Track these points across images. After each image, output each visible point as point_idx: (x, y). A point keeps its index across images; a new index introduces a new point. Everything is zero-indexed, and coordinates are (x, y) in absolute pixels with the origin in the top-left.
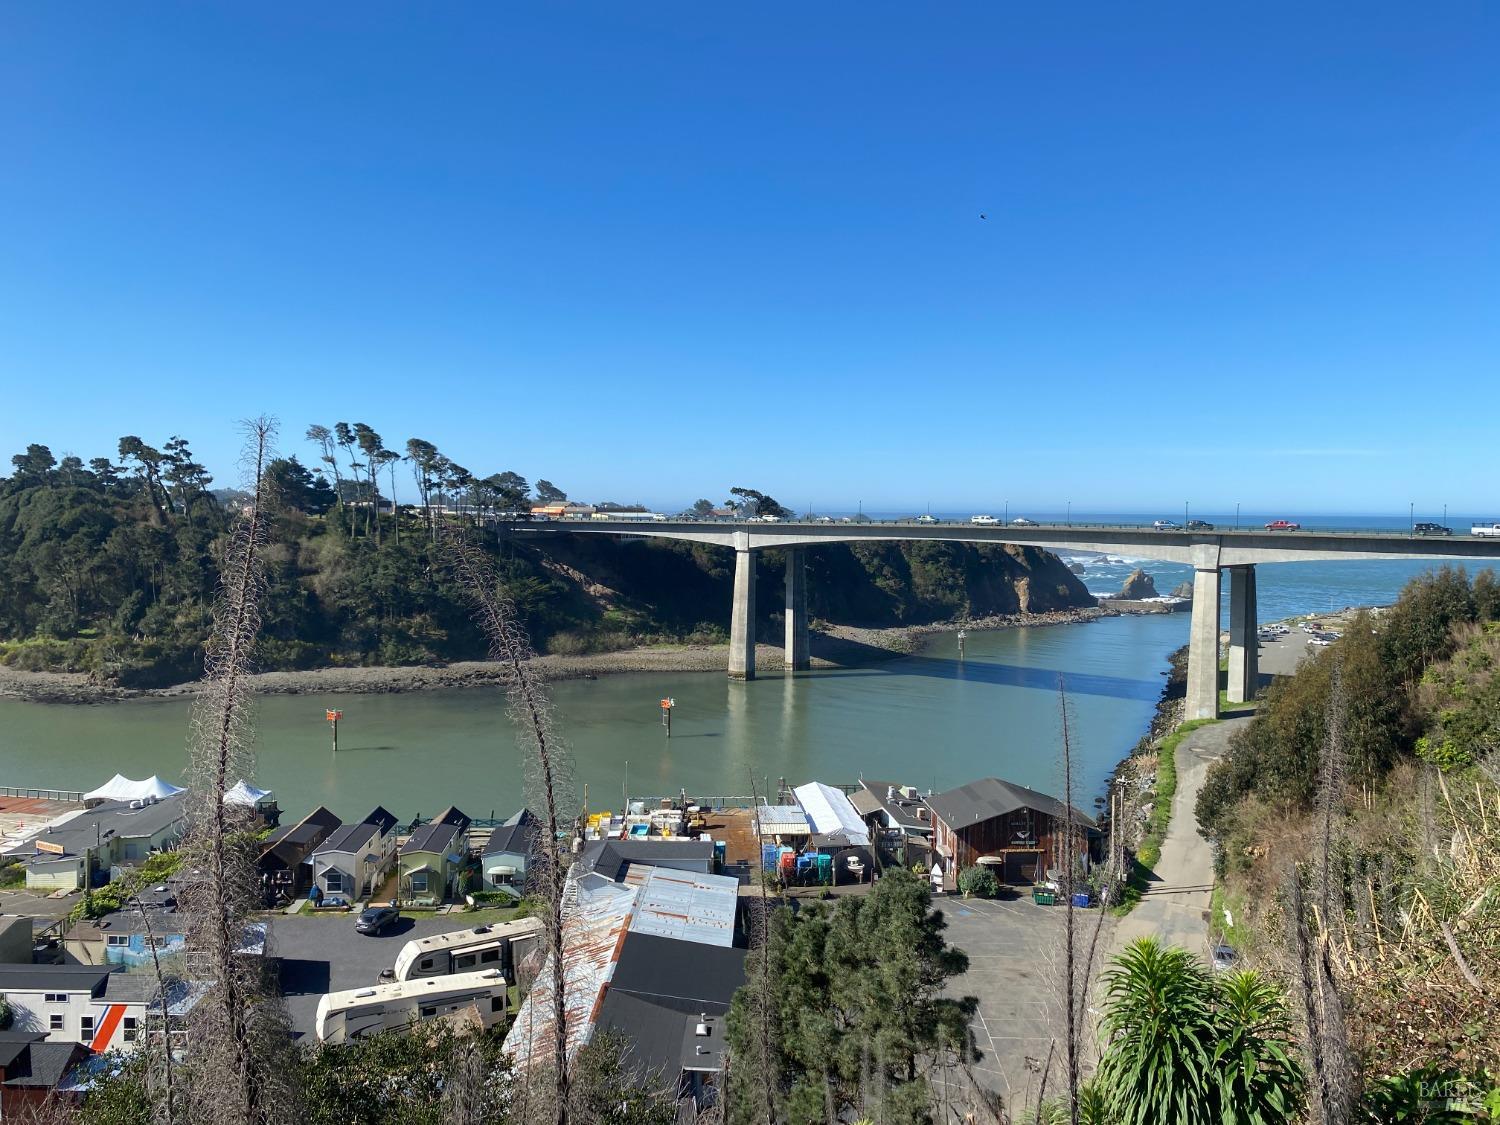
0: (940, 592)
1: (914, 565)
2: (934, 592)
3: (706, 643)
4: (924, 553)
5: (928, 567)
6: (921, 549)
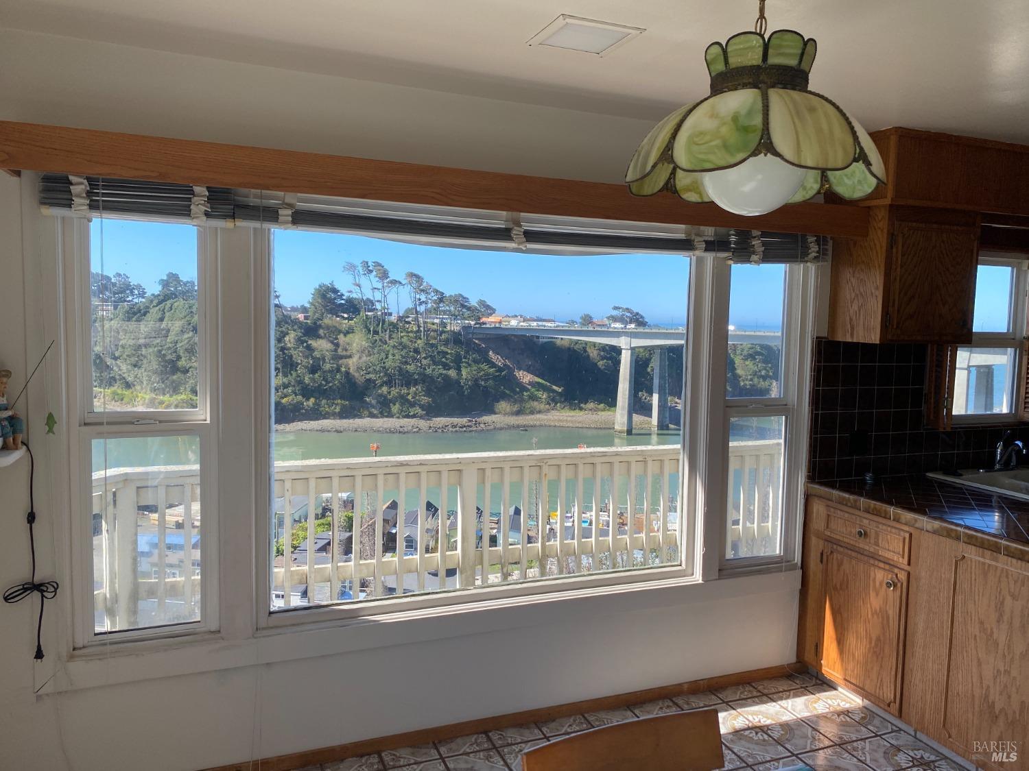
0: (756, 380)
1: (738, 361)
2: (751, 380)
3: (597, 410)
4: (745, 353)
5: (747, 363)
6: (742, 350)
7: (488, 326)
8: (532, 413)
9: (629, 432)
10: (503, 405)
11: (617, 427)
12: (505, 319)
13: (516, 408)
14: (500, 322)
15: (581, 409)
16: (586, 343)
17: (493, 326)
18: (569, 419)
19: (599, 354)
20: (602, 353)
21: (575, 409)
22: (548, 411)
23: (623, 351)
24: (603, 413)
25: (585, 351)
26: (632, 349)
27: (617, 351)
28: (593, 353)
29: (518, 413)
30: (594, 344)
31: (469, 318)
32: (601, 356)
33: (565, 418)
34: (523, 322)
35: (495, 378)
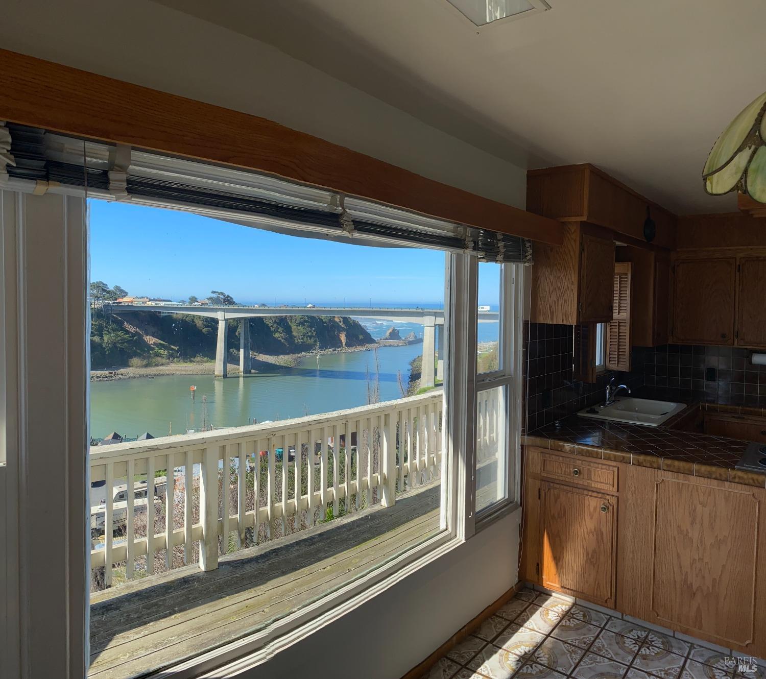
0: (305, 339)
1: (293, 327)
2: (302, 339)
3: (203, 362)
4: (298, 321)
5: (299, 328)
6: (296, 320)
7: (123, 304)
8: (157, 365)
9: (225, 376)
10: (135, 361)
11: (216, 373)
12: (135, 300)
13: (145, 362)
14: (132, 302)
15: (191, 361)
16: (194, 316)
17: (127, 304)
18: (183, 369)
19: (203, 324)
20: (205, 323)
21: (187, 362)
22: (168, 364)
23: (220, 322)
24: (206, 364)
25: (194, 322)
26: (226, 320)
27: (216, 321)
28: (199, 323)
29: (146, 366)
30: (200, 317)
31: (108, 299)
32: (205, 325)
33: (180, 368)
34: (149, 301)
35: (128, 342)
